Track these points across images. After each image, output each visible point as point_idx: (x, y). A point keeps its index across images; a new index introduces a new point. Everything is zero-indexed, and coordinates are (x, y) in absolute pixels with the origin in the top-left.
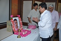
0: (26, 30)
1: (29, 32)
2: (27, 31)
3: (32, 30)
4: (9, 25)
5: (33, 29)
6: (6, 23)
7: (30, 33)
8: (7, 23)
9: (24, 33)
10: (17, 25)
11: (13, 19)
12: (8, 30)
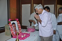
0: (24, 34)
1: (28, 35)
2: (26, 34)
9: (22, 36)
10: (15, 29)
11: (11, 23)
12: (6, 34)
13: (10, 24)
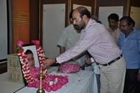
1: (64, 81)
2: (58, 77)
3: (69, 75)
4: (14, 66)
5: (71, 73)
6: (6, 60)
7: (66, 83)
8: (8, 61)
9: (51, 83)
12: (10, 79)
13: (21, 52)
